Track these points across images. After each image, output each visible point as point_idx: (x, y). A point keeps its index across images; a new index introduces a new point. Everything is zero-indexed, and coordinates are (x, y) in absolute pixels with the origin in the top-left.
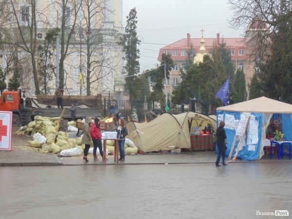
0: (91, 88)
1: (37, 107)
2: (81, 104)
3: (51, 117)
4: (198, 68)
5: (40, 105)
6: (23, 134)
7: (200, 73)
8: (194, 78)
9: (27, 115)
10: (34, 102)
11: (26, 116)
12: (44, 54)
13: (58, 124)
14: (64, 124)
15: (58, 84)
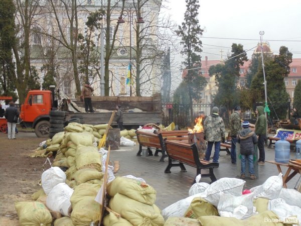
0: (141, 91)
1: (75, 112)
2: (133, 107)
3: (94, 124)
4: (274, 63)
5: (79, 109)
6: (43, 155)
7: (277, 69)
8: (270, 75)
9: (58, 121)
10: (72, 105)
11: (56, 123)
12: (86, 45)
13: (105, 136)
14: (115, 136)
15: (103, 86)
